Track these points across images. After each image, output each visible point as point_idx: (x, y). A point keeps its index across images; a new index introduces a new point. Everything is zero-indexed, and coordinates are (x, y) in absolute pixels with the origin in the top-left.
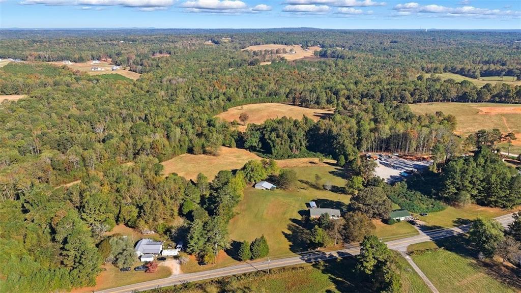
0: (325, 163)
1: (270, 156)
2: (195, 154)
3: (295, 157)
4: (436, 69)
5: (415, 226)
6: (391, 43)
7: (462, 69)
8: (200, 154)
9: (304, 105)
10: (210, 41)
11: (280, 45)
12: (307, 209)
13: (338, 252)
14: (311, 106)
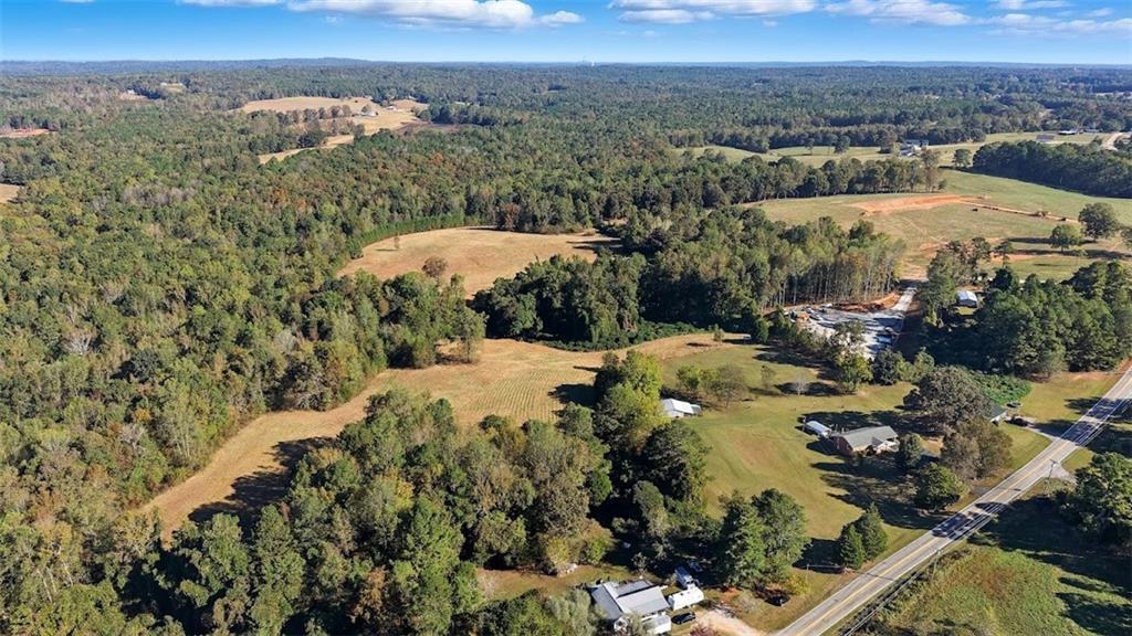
0: (726, 341)
1: (588, 344)
2: (420, 368)
3: (645, 340)
4: (691, 138)
5: (1027, 428)
6: (550, 89)
7: (733, 136)
8: (430, 364)
9: (526, 228)
10: (132, 92)
11: (320, 98)
12: (815, 438)
13: (978, 506)
14: (543, 230)
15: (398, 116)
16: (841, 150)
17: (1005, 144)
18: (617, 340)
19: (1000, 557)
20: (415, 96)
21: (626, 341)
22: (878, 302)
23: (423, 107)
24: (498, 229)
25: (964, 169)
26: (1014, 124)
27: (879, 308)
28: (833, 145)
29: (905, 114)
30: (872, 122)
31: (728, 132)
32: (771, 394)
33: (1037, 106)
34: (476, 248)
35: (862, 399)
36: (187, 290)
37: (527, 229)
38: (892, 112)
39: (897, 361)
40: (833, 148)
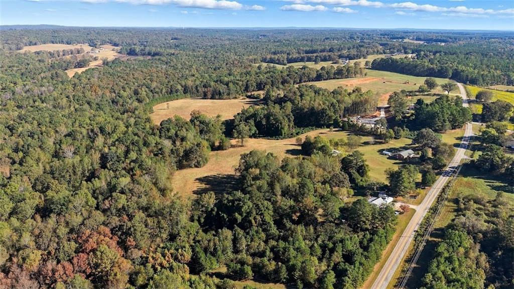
1: (281, 137)
12: (388, 156)
13: (450, 168)
14: (224, 98)
15: (108, 53)
16: (317, 63)
17: (382, 59)
18: (292, 134)
19: (465, 179)
20: (110, 43)
21: (295, 134)
22: (375, 115)
23: (118, 48)
24: (203, 99)
25: (369, 69)
26: (374, 52)
27: (376, 117)
28: (313, 61)
29: (333, 48)
30: (320, 52)
31: (268, 57)
32: (361, 146)
33: (377, 45)
34: (201, 106)
35: (392, 144)
36: (100, 128)
37: (217, 98)
38: (328, 48)
39: (400, 130)
40: (314, 62)
